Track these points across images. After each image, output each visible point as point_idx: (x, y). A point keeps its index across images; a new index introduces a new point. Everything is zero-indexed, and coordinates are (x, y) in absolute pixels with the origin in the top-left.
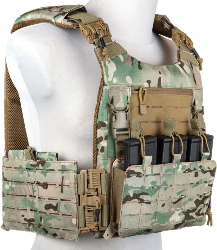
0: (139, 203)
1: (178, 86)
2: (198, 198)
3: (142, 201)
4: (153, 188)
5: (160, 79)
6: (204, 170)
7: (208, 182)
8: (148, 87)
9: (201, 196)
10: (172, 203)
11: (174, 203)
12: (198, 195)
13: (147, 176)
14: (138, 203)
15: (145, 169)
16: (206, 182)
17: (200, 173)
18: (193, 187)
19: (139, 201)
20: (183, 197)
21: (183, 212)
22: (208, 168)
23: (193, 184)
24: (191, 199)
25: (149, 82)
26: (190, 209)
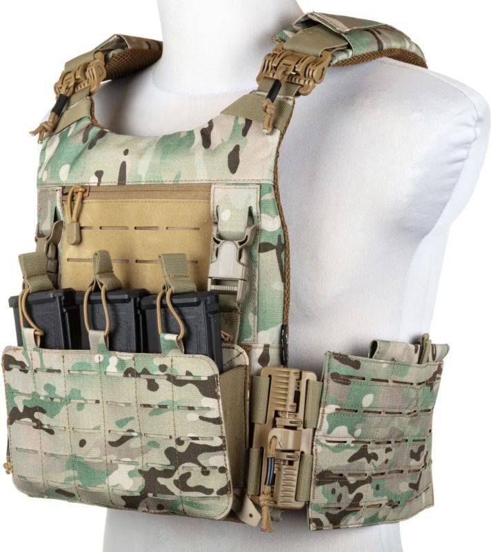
0: (34, 427)
1: (168, 178)
2: (173, 444)
3: (39, 425)
4: (52, 399)
5: (123, 166)
6: (178, 378)
7: (196, 408)
8: (96, 185)
9: (180, 442)
10: (108, 444)
11: (112, 444)
12: (171, 437)
13: (35, 371)
14: (32, 427)
15: (30, 357)
16: (191, 408)
17: (164, 384)
18: (151, 414)
19: (35, 424)
20: (134, 434)
21: (140, 471)
22: (188, 373)
23: (149, 406)
24: (154, 444)
25: (99, 174)
26: (157, 468)
